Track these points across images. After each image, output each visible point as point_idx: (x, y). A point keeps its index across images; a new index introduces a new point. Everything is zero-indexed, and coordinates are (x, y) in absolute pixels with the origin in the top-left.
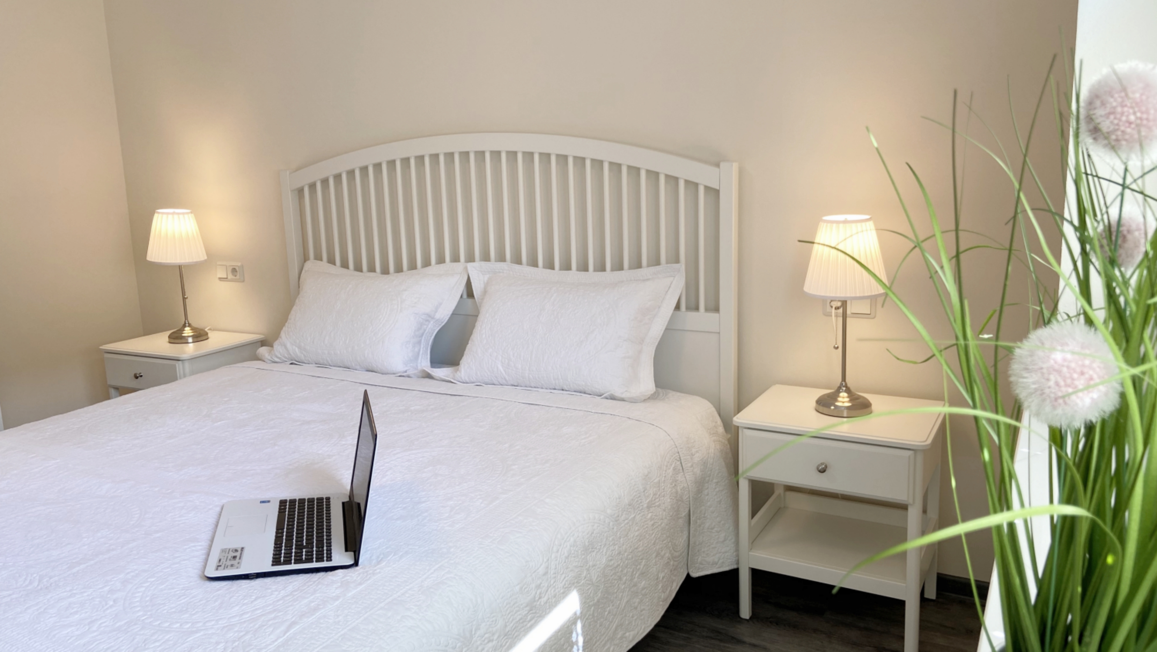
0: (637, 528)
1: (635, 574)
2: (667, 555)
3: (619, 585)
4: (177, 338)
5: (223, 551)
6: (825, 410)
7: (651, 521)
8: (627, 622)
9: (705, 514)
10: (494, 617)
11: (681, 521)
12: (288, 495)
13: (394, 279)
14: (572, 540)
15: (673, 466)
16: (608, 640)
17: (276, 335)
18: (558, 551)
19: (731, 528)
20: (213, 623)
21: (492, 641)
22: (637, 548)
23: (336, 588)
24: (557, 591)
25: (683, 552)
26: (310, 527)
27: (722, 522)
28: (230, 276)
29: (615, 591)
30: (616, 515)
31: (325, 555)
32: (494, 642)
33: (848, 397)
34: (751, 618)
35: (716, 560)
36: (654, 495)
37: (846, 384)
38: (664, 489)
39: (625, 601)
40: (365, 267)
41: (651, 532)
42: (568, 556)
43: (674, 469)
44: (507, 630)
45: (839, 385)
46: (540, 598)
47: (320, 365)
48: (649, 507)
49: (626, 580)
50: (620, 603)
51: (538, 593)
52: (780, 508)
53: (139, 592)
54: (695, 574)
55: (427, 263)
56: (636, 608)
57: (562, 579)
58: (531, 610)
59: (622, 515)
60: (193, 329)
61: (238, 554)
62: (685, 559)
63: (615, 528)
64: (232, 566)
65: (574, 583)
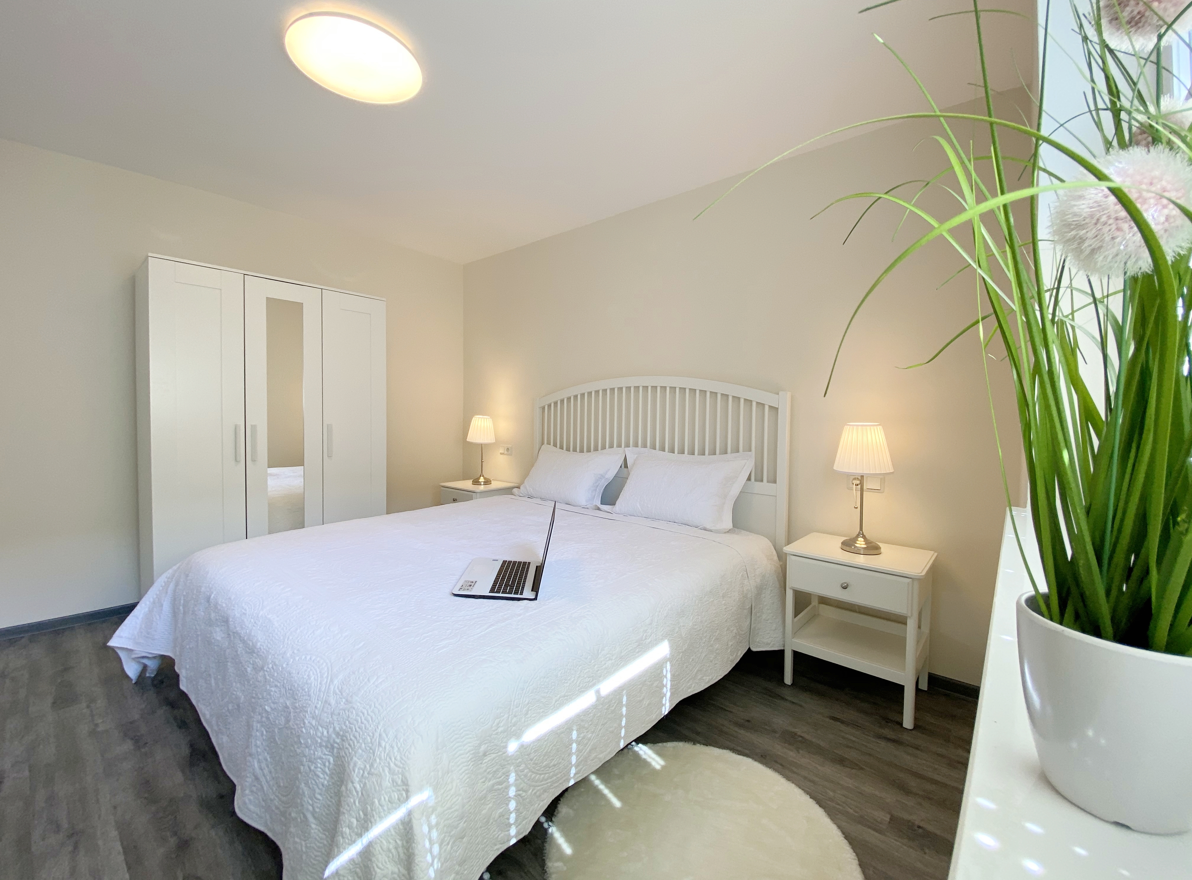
0: (714, 608)
1: (712, 638)
2: (735, 631)
3: (700, 643)
4: (476, 482)
5: (466, 581)
6: (848, 549)
7: (724, 606)
8: (705, 670)
9: (762, 610)
10: (614, 644)
11: (745, 611)
12: (508, 559)
13: (585, 455)
14: (670, 606)
15: (741, 574)
16: (691, 679)
17: (522, 482)
18: (660, 611)
19: (780, 622)
20: (449, 618)
21: (612, 660)
22: (713, 621)
23: (521, 610)
24: (657, 637)
25: (746, 632)
26: (516, 575)
27: (774, 617)
28: (506, 452)
29: (698, 646)
30: (700, 597)
31: (520, 591)
32: (613, 661)
33: (864, 541)
34: (792, 685)
35: (769, 642)
36: (727, 589)
37: (863, 533)
38: (734, 587)
39: (704, 655)
40: (571, 449)
41: (725, 613)
42: (667, 616)
43: (742, 576)
44: (623, 654)
45: (858, 533)
46: (646, 639)
47: (542, 499)
48: (723, 597)
49: (705, 640)
50: (700, 656)
51: (645, 635)
52: (815, 615)
53: (416, 597)
54: (754, 649)
55: (604, 448)
56: (711, 661)
57: (661, 630)
58: (639, 646)
59: (704, 597)
60: (485, 478)
61: (473, 584)
62: (748, 637)
63: (700, 605)
64: (468, 589)
65: (669, 635)
